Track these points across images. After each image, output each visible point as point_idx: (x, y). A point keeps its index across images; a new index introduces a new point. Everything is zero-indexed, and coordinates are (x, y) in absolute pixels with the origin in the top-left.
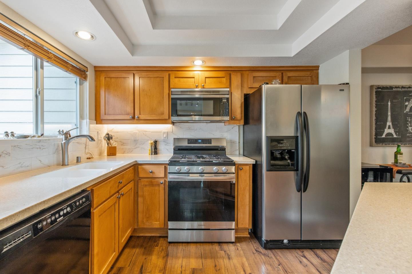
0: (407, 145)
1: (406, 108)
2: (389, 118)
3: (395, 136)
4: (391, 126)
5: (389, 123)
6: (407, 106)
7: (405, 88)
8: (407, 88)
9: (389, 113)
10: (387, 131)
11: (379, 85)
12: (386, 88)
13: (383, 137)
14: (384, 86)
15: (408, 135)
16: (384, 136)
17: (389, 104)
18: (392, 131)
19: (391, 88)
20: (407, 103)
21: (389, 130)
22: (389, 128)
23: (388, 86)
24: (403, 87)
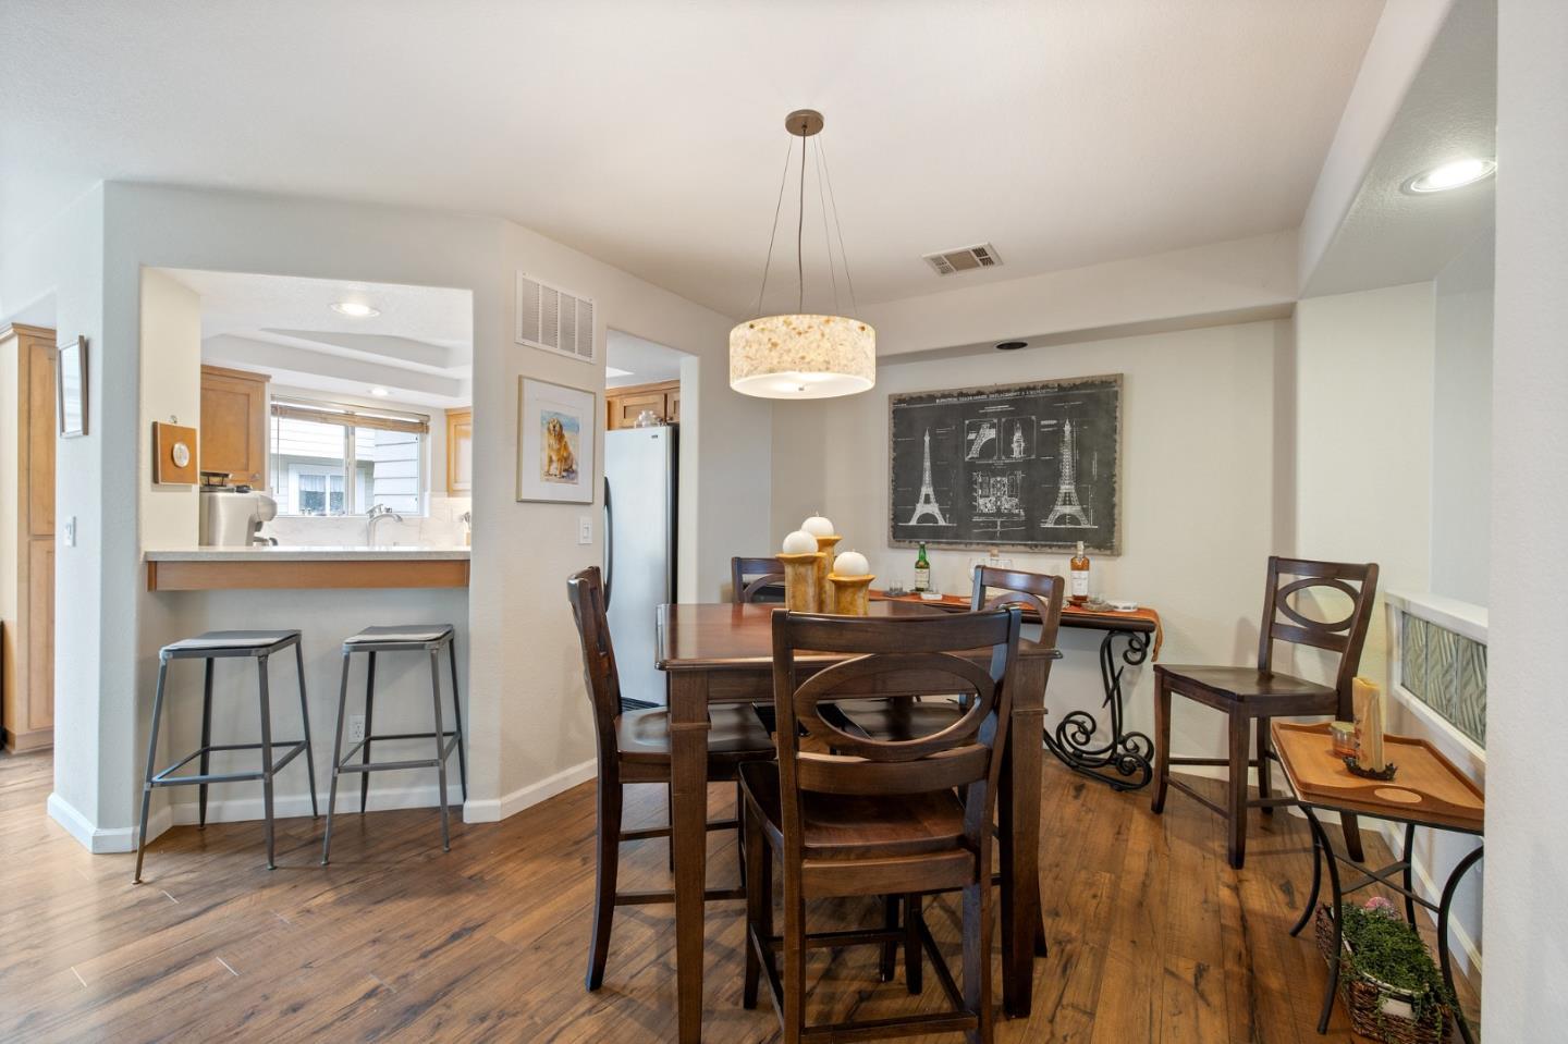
0: (974, 547)
1: (969, 448)
2: (927, 476)
3: (942, 522)
4: (932, 497)
5: (927, 489)
6: (971, 442)
7: (967, 395)
8: (973, 395)
9: (927, 464)
10: (921, 509)
11: (901, 395)
12: (919, 399)
13: (911, 524)
14: (914, 396)
15: (976, 519)
16: (913, 522)
17: (927, 439)
18: (933, 509)
19: (931, 397)
20: (972, 436)
21: (927, 507)
22: (927, 501)
23: (923, 395)
24: (961, 394)
